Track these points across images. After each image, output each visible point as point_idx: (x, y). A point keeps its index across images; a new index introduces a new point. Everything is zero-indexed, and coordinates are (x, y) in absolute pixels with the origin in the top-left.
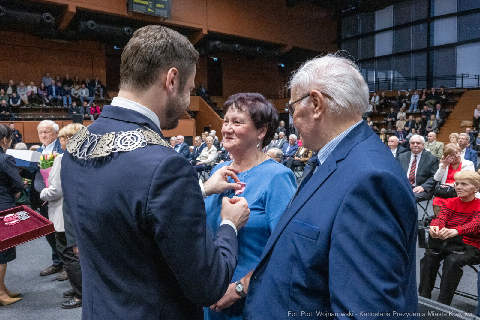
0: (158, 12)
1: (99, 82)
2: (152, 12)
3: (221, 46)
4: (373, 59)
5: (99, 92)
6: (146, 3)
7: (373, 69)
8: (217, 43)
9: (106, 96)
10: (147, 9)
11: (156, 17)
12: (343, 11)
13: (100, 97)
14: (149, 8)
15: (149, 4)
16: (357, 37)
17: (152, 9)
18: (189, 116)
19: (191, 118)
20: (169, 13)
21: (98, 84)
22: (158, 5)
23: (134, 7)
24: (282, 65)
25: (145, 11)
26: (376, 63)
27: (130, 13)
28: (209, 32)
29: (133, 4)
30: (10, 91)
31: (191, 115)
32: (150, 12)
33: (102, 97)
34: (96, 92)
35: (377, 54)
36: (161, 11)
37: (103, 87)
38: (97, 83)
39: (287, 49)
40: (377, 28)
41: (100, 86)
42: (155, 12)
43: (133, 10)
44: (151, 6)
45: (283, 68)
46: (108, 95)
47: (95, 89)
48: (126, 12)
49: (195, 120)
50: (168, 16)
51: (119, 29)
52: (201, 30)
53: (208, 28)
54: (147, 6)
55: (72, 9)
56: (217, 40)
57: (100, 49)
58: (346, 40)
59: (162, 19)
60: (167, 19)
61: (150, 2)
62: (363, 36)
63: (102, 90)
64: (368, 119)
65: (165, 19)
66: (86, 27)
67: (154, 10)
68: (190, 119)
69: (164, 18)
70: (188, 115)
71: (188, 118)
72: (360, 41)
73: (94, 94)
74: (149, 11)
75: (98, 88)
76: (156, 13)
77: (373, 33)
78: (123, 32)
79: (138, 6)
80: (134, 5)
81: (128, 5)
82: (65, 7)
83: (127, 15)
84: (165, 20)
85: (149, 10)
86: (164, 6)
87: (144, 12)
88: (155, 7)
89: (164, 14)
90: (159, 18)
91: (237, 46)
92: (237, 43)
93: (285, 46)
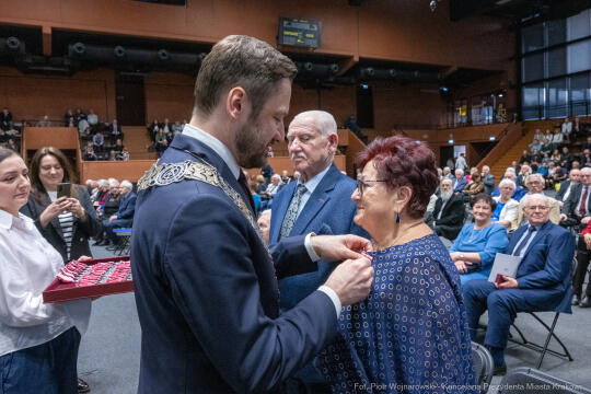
0: (308, 43)
2: (302, 43)
4: (565, 76)
6: (295, 34)
7: (564, 88)
10: (296, 41)
11: (305, 48)
12: (523, 20)
14: (299, 39)
15: (298, 35)
16: (543, 50)
17: (302, 40)
19: (342, 154)
20: (319, 42)
22: (308, 35)
23: (284, 39)
24: (445, 89)
25: (295, 43)
26: (569, 81)
27: (280, 46)
29: (282, 37)
30: (166, 130)
31: (341, 151)
32: (300, 43)
35: (570, 70)
36: (311, 41)
39: (451, 71)
40: (569, 39)
42: (304, 43)
43: (283, 42)
44: (300, 37)
49: (345, 156)
50: (317, 46)
52: (352, 57)
53: (360, 54)
54: (297, 38)
56: (369, 66)
58: (529, 54)
59: (311, 49)
60: (316, 48)
61: (299, 33)
62: (551, 48)
64: (556, 152)
65: (314, 49)
67: (304, 41)
68: (339, 155)
72: (546, 55)
76: (306, 44)
77: (565, 45)
79: (287, 38)
80: (284, 37)
81: (277, 38)
85: (299, 41)
86: (314, 36)
87: (293, 44)
88: (304, 38)
89: (313, 44)
90: (307, 48)
91: (391, 71)
92: (391, 68)
93: (449, 67)
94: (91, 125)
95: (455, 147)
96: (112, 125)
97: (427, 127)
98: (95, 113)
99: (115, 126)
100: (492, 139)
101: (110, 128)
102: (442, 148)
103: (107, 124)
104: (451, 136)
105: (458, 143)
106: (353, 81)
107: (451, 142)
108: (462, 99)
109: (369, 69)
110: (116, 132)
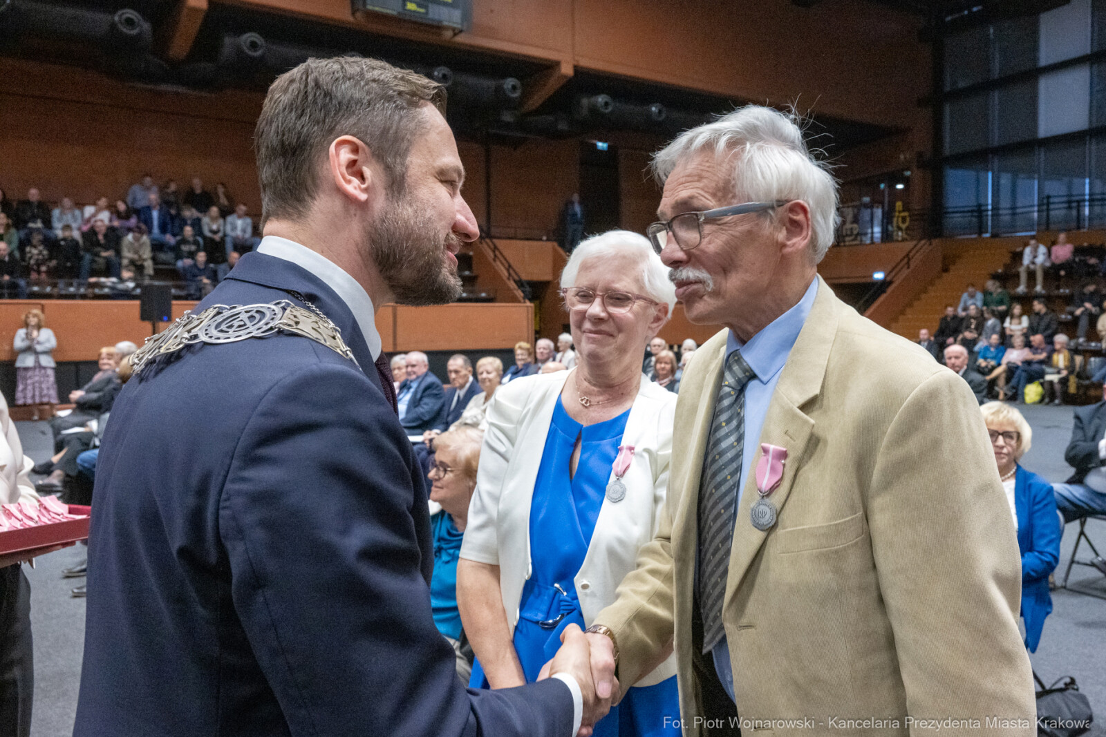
0: (436, 14)
2: (420, 12)
3: (610, 109)
4: (1032, 145)
7: (1030, 173)
8: (600, 100)
10: (404, 5)
12: (949, 19)
16: (986, 86)
18: (519, 294)
19: (524, 298)
20: (467, 16)
25: (401, 10)
26: (1041, 157)
27: (359, 16)
28: (577, 69)
31: (523, 292)
32: (414, 11)
35: (1043, 130)
36: (445, 11)
40: (1044, 59)
42: (425, 14)
49: (532, 305)
50: (463, 24)
52: (557, 64)
53: (576, 58)
56: (598, 92)
58: (957, 94)
59: (448, 33)
60: (461, 31)
62: (1006, 81)
64: (1017, 309)
65: (456, 32)
68: (520, 302)
70: (515, 292)
71: (514, 299)
72: (996, 96)
74: (410, 11)
76: (429, 16)
77: (1034, 73)
84: (456, 34)
87: (396, 13)
89: (453, 19)
90: (437, 28)
91: (654, 109)
92: (654, 100)
100: (879, 276)
106: (563, 126)
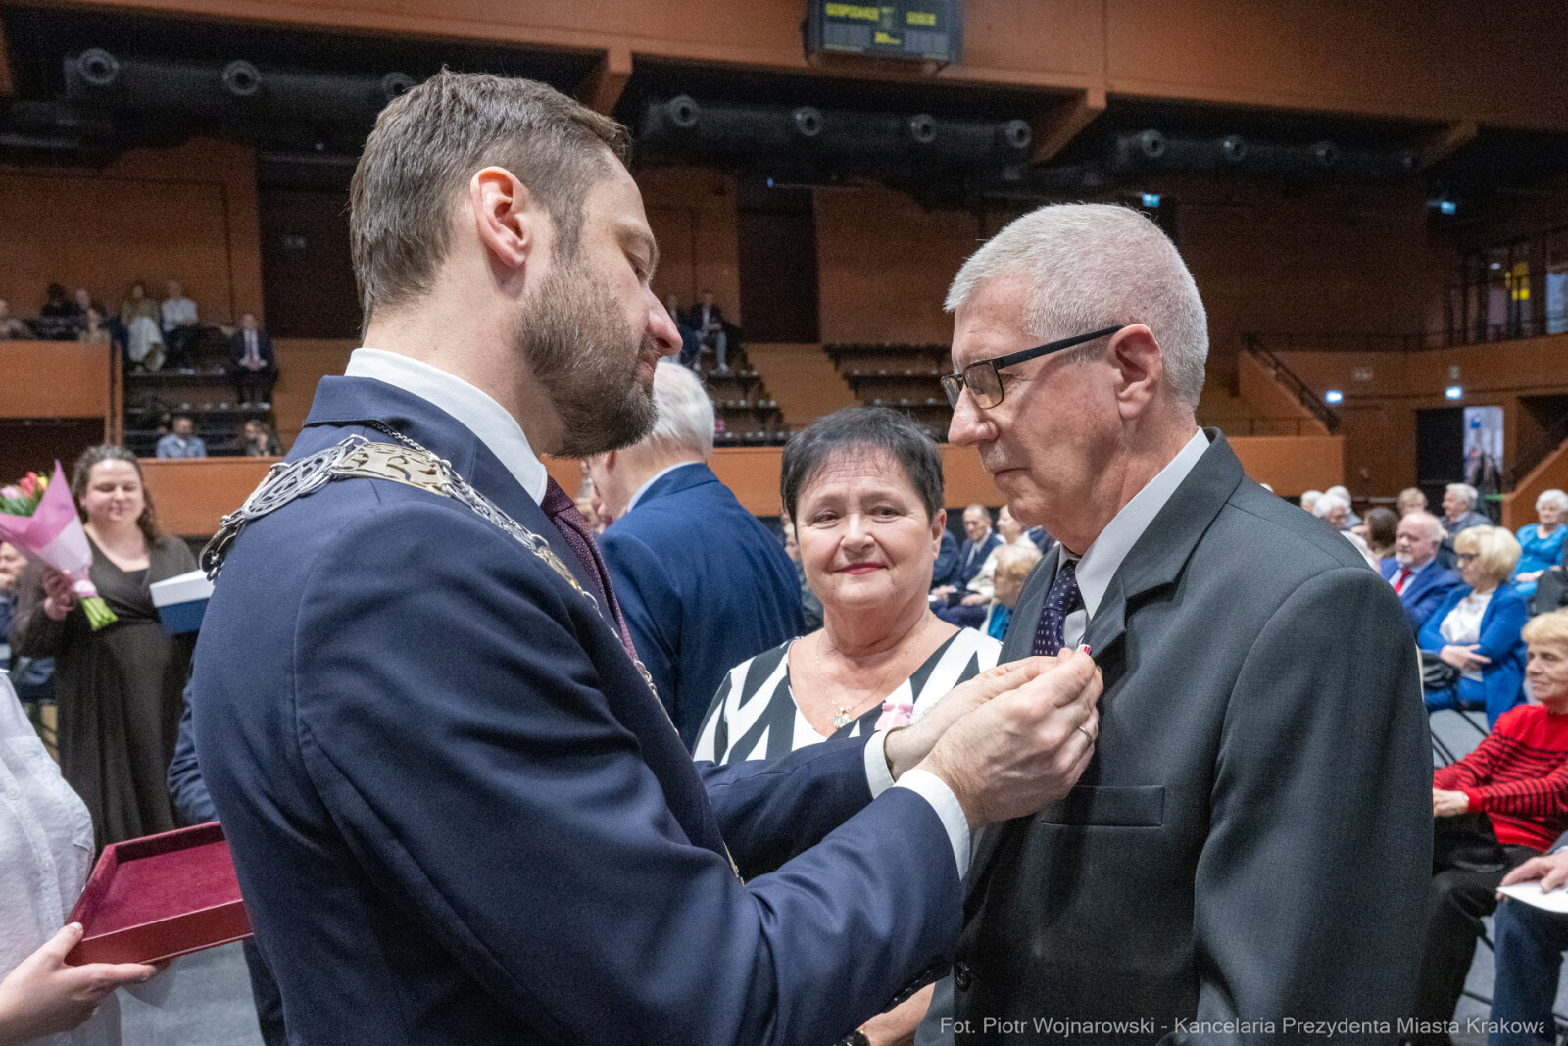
0: (914, 44)
1: (716, 312)
2: (892, 45)
5: (713, 345)
6: (870, 13)
9: (736, 362)
10: (873, 37)
11: (911, 62)
13: (716, 366)
14: (883, 31)
15: (881, 15)
17: (892, 35)
20: (956, 42)
21: (711, 316)
22: (915, 18)
23: (827, 32)
24: (1447, 206)
25: (868, 46)
27: (814, 58)
29: (822, 23)
32: (886, 45)
33: (724, 366)
34: (703, 348)
36: (926, 37)
37: (727, 327)
38: (706, 316)
41: (717, 326)
42: (902, 45)
43: (822, 44)
44: (888, 24)
45: (1448, 216)
46: (744, 359)
47: (700, 335)
48: (800, 51)
50: (949, 55)
51: (776, 116)
52: (1080, 93)
53: (1111, 82)
54: (873, 26)
55: (620, 64)
57: (720, 191)
59: (930, 68)
60: (947, 63)
61: (886, 10)
63: (722, 339)
65: (941, 65)
66: (666, 119)
67: (901, 37)
69: (937, 62)
73: (698, 357)
74: (880, 44)
75: (711, 333)
76: (907, 48)
78: (791, 125)
79: (839, 29)
80: (827, 26)
81: (805, 27)
82: (595, 59)
83: (803, 63)
84: (940, 68)
85: (882, 38)
86: (937, 21)
87: (860, 50)
88: (901, 27)
89: (935, 48)
90: (915, 62)
91: (1227, 144)
92: (1227, 131)
93: (1442, 127)
94: (169, 338)
95: (1470, 413)
96: (241, 335)
97: (1369, 342)
98: (187, 294)
99: (251, 338)
101: (237, 347)
102: (1422, 415)
103: (228, 331)
104: (1455, 372)
105: (1477, 396)
106: (1090, 180)
107: (1454, 393)
108: (1513, 242)
109: (1147, 137)
110: (253, 360)
